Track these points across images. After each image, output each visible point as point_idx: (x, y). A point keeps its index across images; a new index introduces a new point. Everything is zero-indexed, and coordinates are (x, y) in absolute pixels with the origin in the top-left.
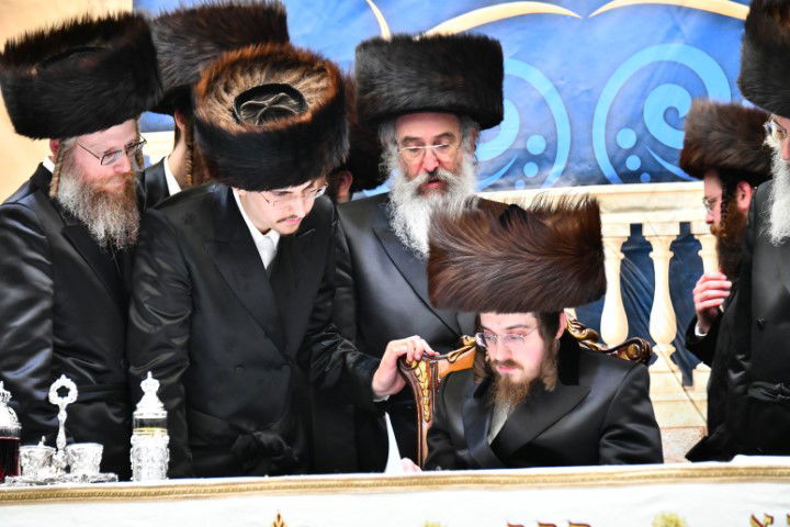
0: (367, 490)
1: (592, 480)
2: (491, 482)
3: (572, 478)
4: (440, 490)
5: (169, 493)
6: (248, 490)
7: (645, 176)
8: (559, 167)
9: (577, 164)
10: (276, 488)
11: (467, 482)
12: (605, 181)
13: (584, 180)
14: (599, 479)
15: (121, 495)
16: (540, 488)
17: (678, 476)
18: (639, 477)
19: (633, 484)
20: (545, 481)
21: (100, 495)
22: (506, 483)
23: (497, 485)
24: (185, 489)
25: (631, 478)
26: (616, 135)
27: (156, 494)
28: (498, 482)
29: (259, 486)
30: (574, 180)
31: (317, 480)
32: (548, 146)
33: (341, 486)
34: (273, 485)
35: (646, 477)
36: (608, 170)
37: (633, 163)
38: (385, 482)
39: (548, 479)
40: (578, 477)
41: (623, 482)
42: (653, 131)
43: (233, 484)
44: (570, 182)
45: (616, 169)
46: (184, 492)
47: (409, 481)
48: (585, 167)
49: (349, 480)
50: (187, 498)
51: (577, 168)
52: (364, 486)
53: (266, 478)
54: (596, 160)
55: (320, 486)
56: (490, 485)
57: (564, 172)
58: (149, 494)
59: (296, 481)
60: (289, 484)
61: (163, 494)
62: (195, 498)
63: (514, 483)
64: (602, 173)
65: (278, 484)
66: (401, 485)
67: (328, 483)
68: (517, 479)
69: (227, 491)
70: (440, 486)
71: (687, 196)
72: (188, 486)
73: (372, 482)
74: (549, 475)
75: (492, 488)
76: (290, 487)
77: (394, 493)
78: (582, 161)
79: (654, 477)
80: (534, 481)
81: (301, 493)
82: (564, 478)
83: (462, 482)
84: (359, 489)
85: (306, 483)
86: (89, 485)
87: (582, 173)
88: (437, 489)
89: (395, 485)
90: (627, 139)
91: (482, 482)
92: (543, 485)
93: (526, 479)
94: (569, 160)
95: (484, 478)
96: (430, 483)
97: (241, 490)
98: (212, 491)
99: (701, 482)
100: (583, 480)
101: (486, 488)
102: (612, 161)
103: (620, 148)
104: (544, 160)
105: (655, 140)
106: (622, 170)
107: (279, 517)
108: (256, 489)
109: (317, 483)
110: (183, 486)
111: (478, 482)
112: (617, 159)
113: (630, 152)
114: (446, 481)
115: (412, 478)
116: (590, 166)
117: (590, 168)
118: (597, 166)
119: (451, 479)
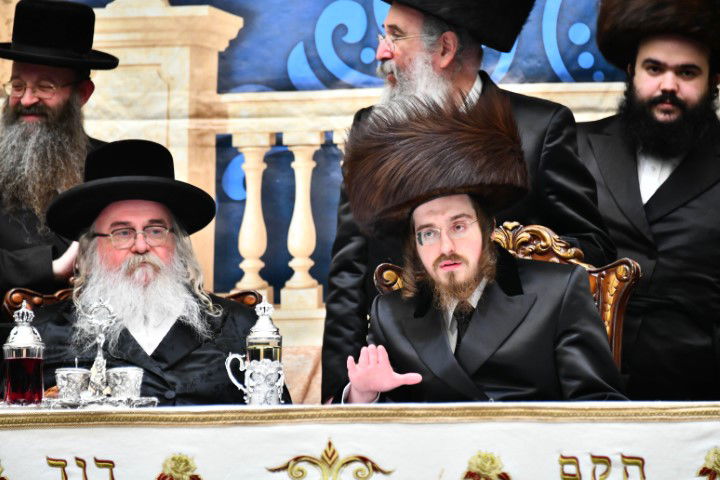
0: (420, 420)
1: (644, 414)
2: (544, 414)
4: (494, 421)
5: (218, 419)
6: (299, 417)
7: (599, 74)
8: (506, 61)
9: (525, 59)
10: (328, 416)
11: (521, 414)
12: (555, 79)
13: (533, 77)
14: (651, 414)
15: (167, 420)
16: (593, 421)
18: (693, 413)
19: (686, 420)
20: (596, 415)
21: (146, 419)
22: (559, 415)
23: (550, 418)
24: (234, 415)
25: (683, 414)
26: (568, 30)
27: (204, 420)
28: (551, 415)
29: (310, 414)
30: (522, 76)
31: (369, 408)
33: (394, 415)
34: (324, 412)
35: (699, 413)
36: (558, 66)
37: (586, 60)
38: (437, 412)
39: (601, 412)
40: (630, 411)
41: (676, 417)
43: (283, 411)
44: (517, 79)
45: (567, 66)
46: (233, 418)
47: (462, 412)
48: (533, 63)
49: (401, 409)
50: (236, 424)
51: (525, 64)
52: (417, 416)
53: (318, 405)
54: (546, 57)
55: (372, 415)
56: (542, 418)
57: (511, 67)
58: (197, 420)
59: (347, 409)
61: (211, 419)
62: (245, 424)
63: (568, 415)
64: (551, 70)
65: (328, 412)
66: (453, 415)
67: (379, 411)
68: (572, 412)
69: (277, 418)
70: (492, 418)
72: (237, 412)
73: (425, 412)
74: (602, 409)
75: (546, 421)
76: (342, 415)
77: (446, 423)
78: (531, 56)
79: (707, 413)
80: (586, 415)
81: (353, 422)
82: (618, 412)
83: (515, 414)
84: (413, 419)
85: (357, 411)
86: (135, 409)
87: (531, 69)
88: (490, 420)
89: (448, 415)
90: (581, 34)
91: (536, 414)
92: (595, 418)
93: (578, 412)
95: (538, 411)
96: (483, 414)
97: (291, 418)
98: (262, 418)
100: (636, 415)
101: (541, 421)
102: (563, 56)
103: (572, 44)
106: (574, 68)
107: (330, 444)
108: (306, 417)
109: (369, 412)
110: (232, 412)
111: (531, 414)
112: (571, 53)
113: (583, 48)
114: (499, 413)
115: (465, 409)
116: (539, 62)
117: (539, 65)
118: (547, 63)
119: (505, 411)
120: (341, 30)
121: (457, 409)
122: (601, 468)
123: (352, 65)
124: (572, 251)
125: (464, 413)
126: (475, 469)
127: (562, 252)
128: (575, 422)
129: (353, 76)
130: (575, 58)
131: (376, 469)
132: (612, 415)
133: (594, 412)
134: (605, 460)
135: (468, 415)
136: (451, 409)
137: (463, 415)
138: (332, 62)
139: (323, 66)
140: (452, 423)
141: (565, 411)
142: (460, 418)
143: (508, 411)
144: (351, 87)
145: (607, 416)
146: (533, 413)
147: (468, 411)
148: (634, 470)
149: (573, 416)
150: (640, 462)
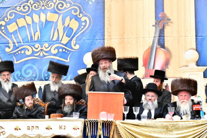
78: (40, 78)
103: (45, 76)
120: (18, 74)
122: (33, 128)
123: (19, 79)
124: (42, 101)
126: (16, 128)
127: (40, 101)
129: (19, 80)
131: (3, 128)
134: (33, 127)
138: (16, 78)
139: (15, 79)
144: (19, 81)
148: (37, 128)
150: (38, 127)
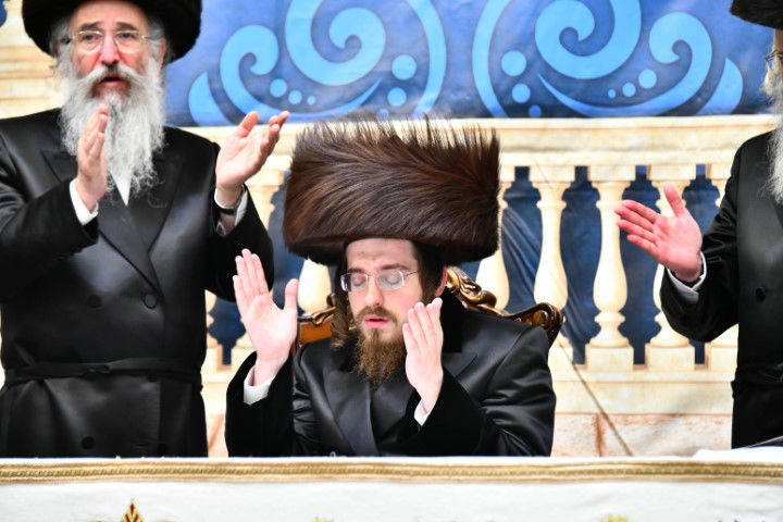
0: (244, 478)
1: (522, 473)
2: (398, 473)
3: (498, 471)
4: (335, 480)
6: (95, 473)
7: (535, 109)
8: (431, 94)
9: (453, 92)
10: (130, 472)
11: (369, 472)
12: (486, 114)
13: (461, 111)
14: (531, 473)
16: (459, 481)
17: (629, 472)
18: (581, 472)
19: (574, 480)
22: (417, 474)
23: (405, 477)
24: (15, 470)
26: (501, 58)
28: (406, 473)
29: (108, 469)
30: (448, 111)
31: (181, 464)
32: (418, 70)
33: (211, 472)
34: (127, 468)
35: (590, 472)
36: (490, 100)
37: (521, 94)
38: (265, 468)
39: (469, 471)
40: (506, 470)
41: (562, 477)
42: (547, 55)
43: (76, 465)
44: (443, 114)
45: (500, 99)
46: (14, 475)
47: (296, 468)
48: (462, 96)
50: (18, 481)
51: (453, 98)
52: (239, 473)
53: (118, 460)
54: (476, 89)
55: (185, 472)
56: (396, 476)
57: (438, 101)
59: (154, 464)
60: (146, 467)
62: (28, 482)
63: (426, 474)
64: (482, 104)
65: (133, 467)
66: (285, 473)
67: (195, 467)
68: (431, 470)
70: (334, 476)
71: (585, 135)
72: (19, 466)
73: (250, 468)
74: (470, 467)
75: (400, 481)
76: (148, 472)
77: (276, 482)
78: (459, 88)
79: (600, 472)
80: (450, 473)
81: (161, 480)
82: (489, 471)
83: (363, 472)
85: (168, 467)
87: (459, 103)
88: (330, 479)
89: (279, 473)
90: (515, 64)
91: (388, 472)
92: (461, 478)
93: (441, 471)
94: (444, 87)
95: (390, 468)
96: (322, 472)
97: (86, 474)
98: (50, 474)
99: (658, 480)
100: (512, 473)
101: (392, 480)
102: (495, 88)
103: (505, 75)
104: (414, 86)
105: (548, 67)
106: (507, 102)
107: (132, 507)
108: (104, 473)
109: (182, 467)
110: (13, 466)
111: (381, 472)
112: (504, 86)
113: (518, 80)
114: (342, 471)
115: (300, 465)
116: (469, 95)
117: (468, 98)
118: (478, 96)
119: (349, 467)
120: (249, 59)
121: (290, 465)
123: (260, 98)
125: (299, 470)
127: (471, 295)
128: (435, 481)
129: (263, 111)
130: (509, 91)
132: (482, 475)
133: (461, 470)
135: (303, 472)
136: (281, 465)
137: (297, 472)
138: (238, 94)
139: (228, 100)
140: (282, 482)
141: (424, 469)
142: (294, 476)
143: (352, 467)
145: (477, 475)
146: (384, 471)
147: (302, 468)
149: (433, 474)
